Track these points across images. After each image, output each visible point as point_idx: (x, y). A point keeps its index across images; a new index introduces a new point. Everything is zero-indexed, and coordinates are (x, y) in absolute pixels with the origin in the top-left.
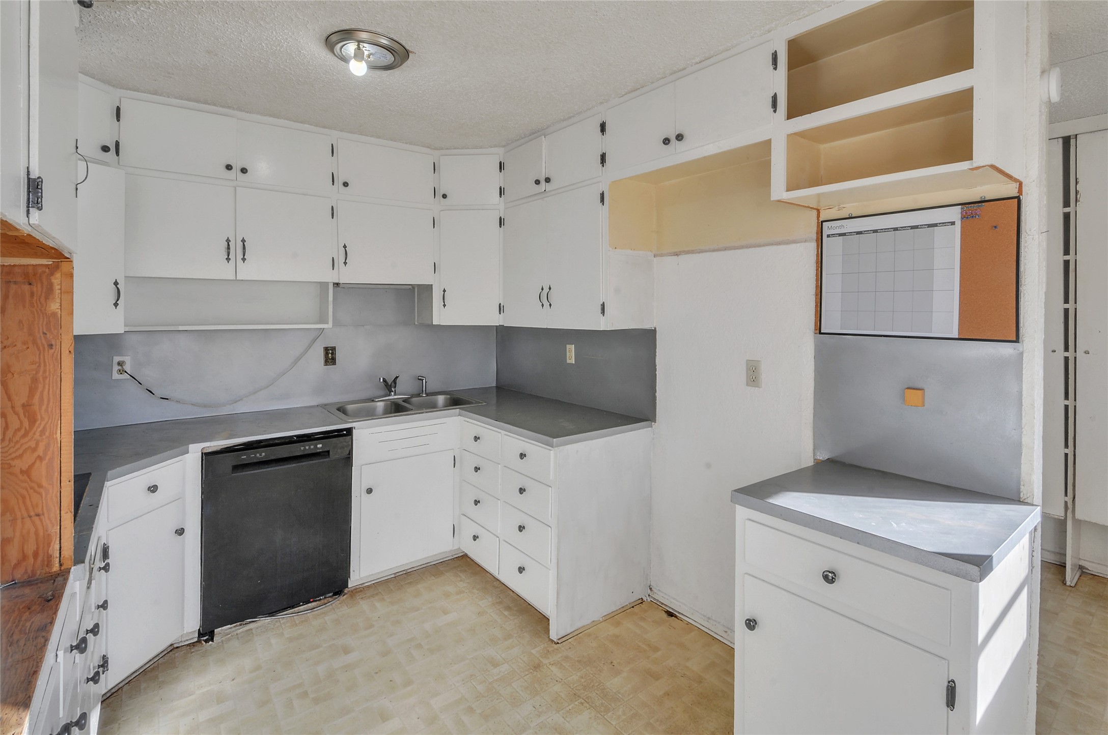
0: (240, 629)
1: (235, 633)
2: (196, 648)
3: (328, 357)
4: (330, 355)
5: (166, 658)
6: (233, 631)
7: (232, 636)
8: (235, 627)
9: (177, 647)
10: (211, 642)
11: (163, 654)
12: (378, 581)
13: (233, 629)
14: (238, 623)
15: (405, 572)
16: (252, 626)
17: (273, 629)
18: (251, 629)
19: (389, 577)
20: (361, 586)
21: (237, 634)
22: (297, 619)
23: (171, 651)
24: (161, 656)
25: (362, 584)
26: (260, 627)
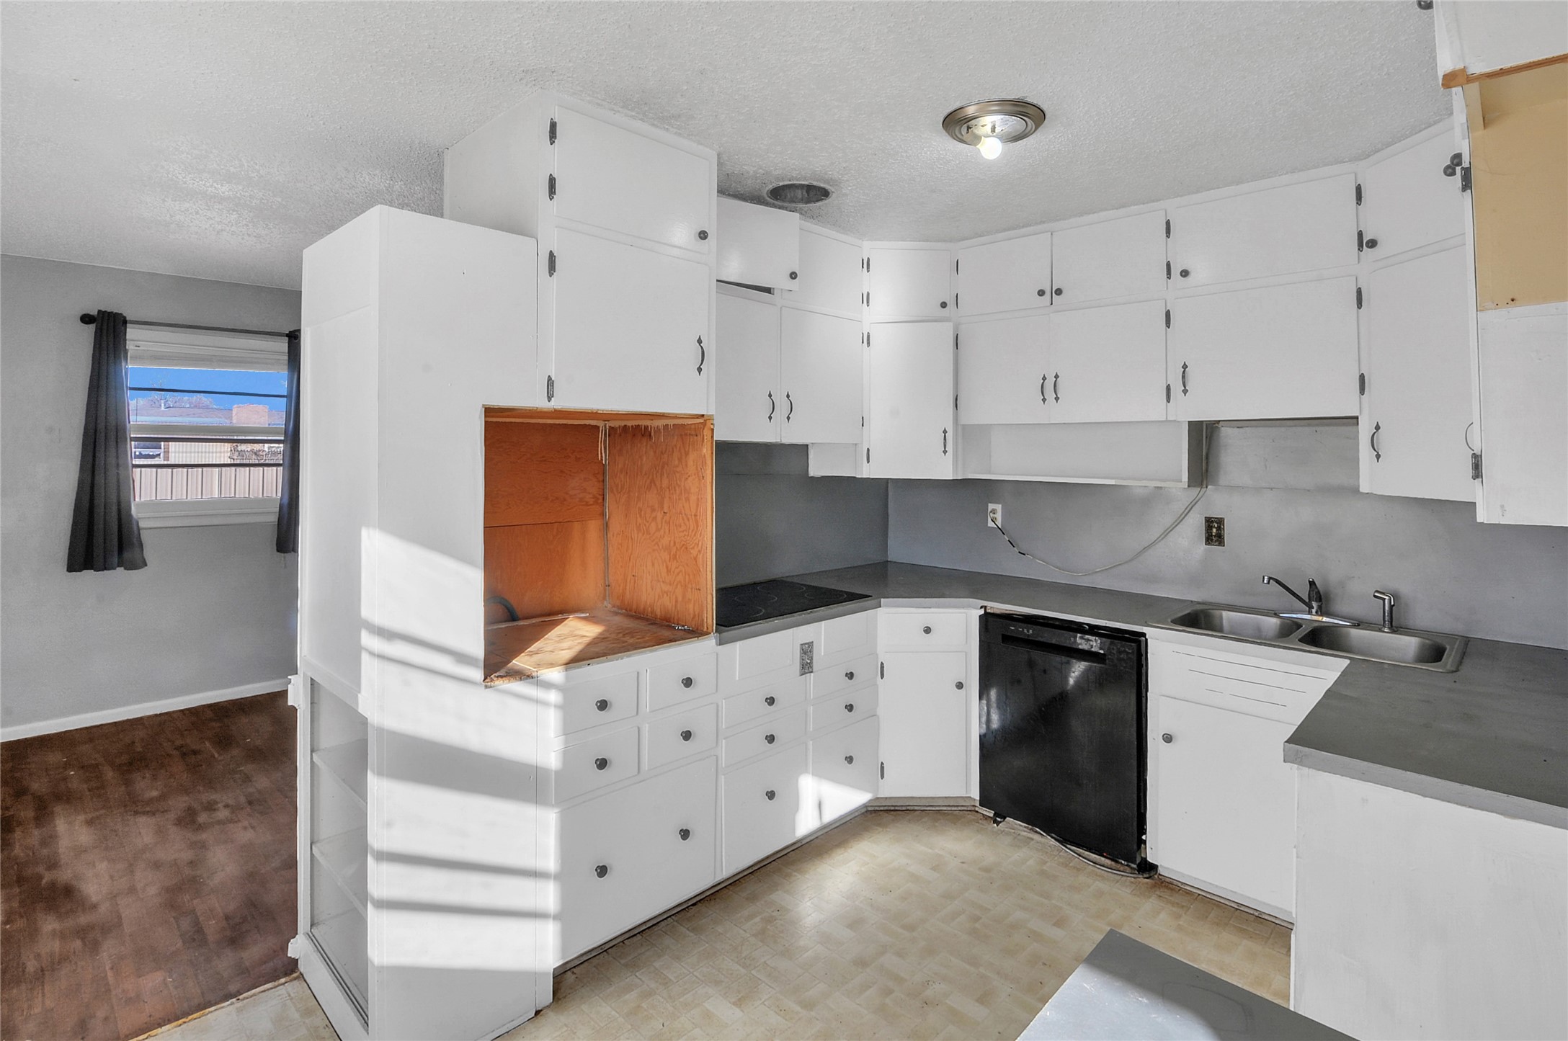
0: (1025, 831)
1: (1019, 832)
2: (984, 822)
3: (1212, 533)
4: (1214, 530)
5: (961, 812)
6: (1019, 830)
7: (1014, 833)
8: (1025, 827)
9: (977, 812)
10: (995, 825)
11: (963, 808)
12: (1208, 896)
13: (1021, 828)
14: (1030, 827)
15: (1257, 914)
16: (1036, 837)
17: (1047, 853)
18: (1032, 839)
19: (1227, 902)
20: (1180, 885)
21: (1019, 834)
22: (1077, 861)
23: (970, 811)
24: (960, 808)
25: (1183, 883)
26: (1041, 843)
